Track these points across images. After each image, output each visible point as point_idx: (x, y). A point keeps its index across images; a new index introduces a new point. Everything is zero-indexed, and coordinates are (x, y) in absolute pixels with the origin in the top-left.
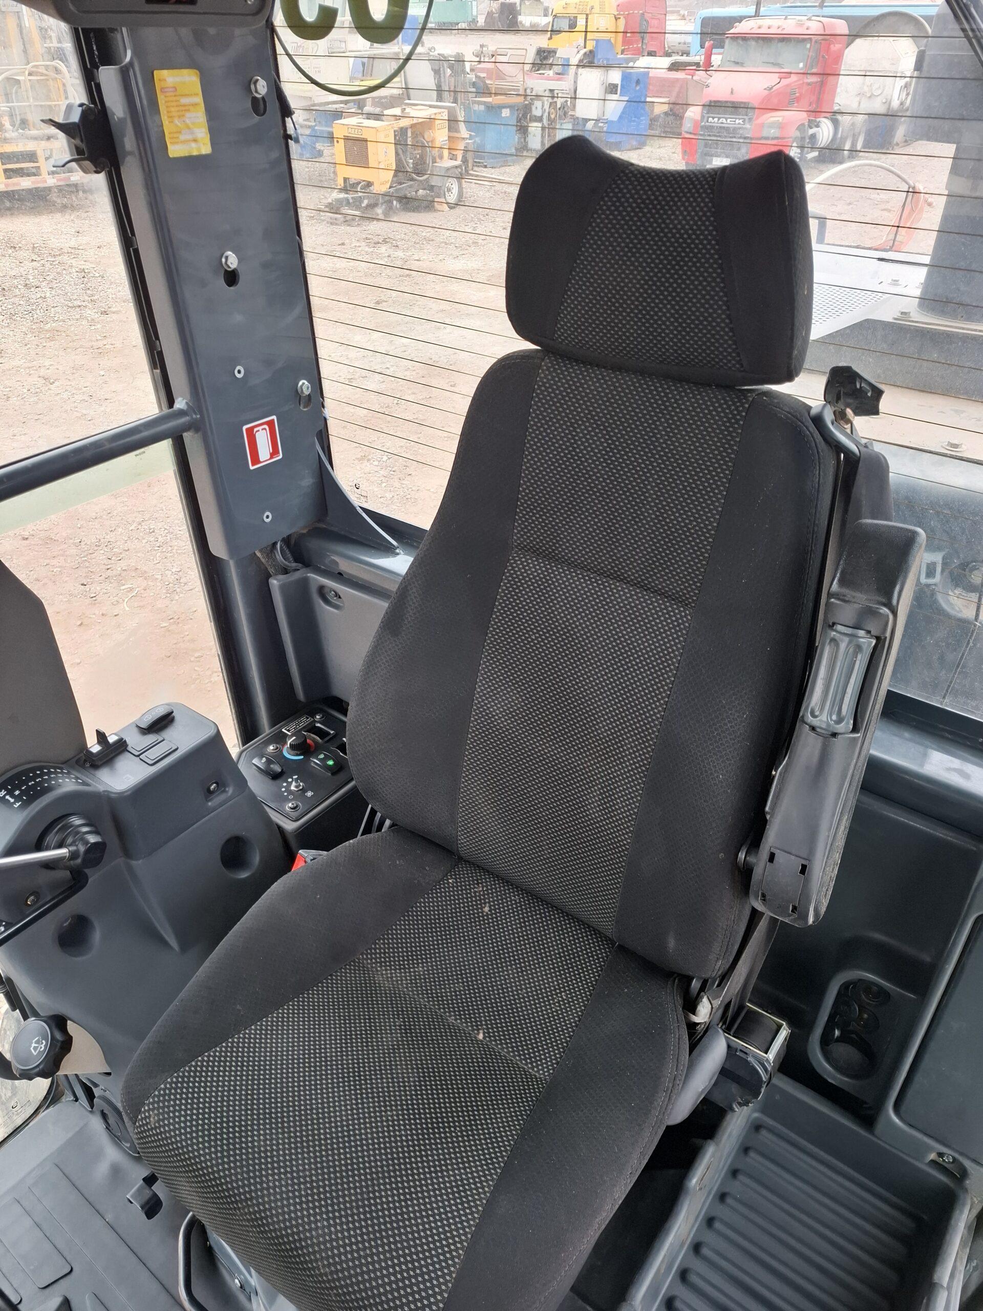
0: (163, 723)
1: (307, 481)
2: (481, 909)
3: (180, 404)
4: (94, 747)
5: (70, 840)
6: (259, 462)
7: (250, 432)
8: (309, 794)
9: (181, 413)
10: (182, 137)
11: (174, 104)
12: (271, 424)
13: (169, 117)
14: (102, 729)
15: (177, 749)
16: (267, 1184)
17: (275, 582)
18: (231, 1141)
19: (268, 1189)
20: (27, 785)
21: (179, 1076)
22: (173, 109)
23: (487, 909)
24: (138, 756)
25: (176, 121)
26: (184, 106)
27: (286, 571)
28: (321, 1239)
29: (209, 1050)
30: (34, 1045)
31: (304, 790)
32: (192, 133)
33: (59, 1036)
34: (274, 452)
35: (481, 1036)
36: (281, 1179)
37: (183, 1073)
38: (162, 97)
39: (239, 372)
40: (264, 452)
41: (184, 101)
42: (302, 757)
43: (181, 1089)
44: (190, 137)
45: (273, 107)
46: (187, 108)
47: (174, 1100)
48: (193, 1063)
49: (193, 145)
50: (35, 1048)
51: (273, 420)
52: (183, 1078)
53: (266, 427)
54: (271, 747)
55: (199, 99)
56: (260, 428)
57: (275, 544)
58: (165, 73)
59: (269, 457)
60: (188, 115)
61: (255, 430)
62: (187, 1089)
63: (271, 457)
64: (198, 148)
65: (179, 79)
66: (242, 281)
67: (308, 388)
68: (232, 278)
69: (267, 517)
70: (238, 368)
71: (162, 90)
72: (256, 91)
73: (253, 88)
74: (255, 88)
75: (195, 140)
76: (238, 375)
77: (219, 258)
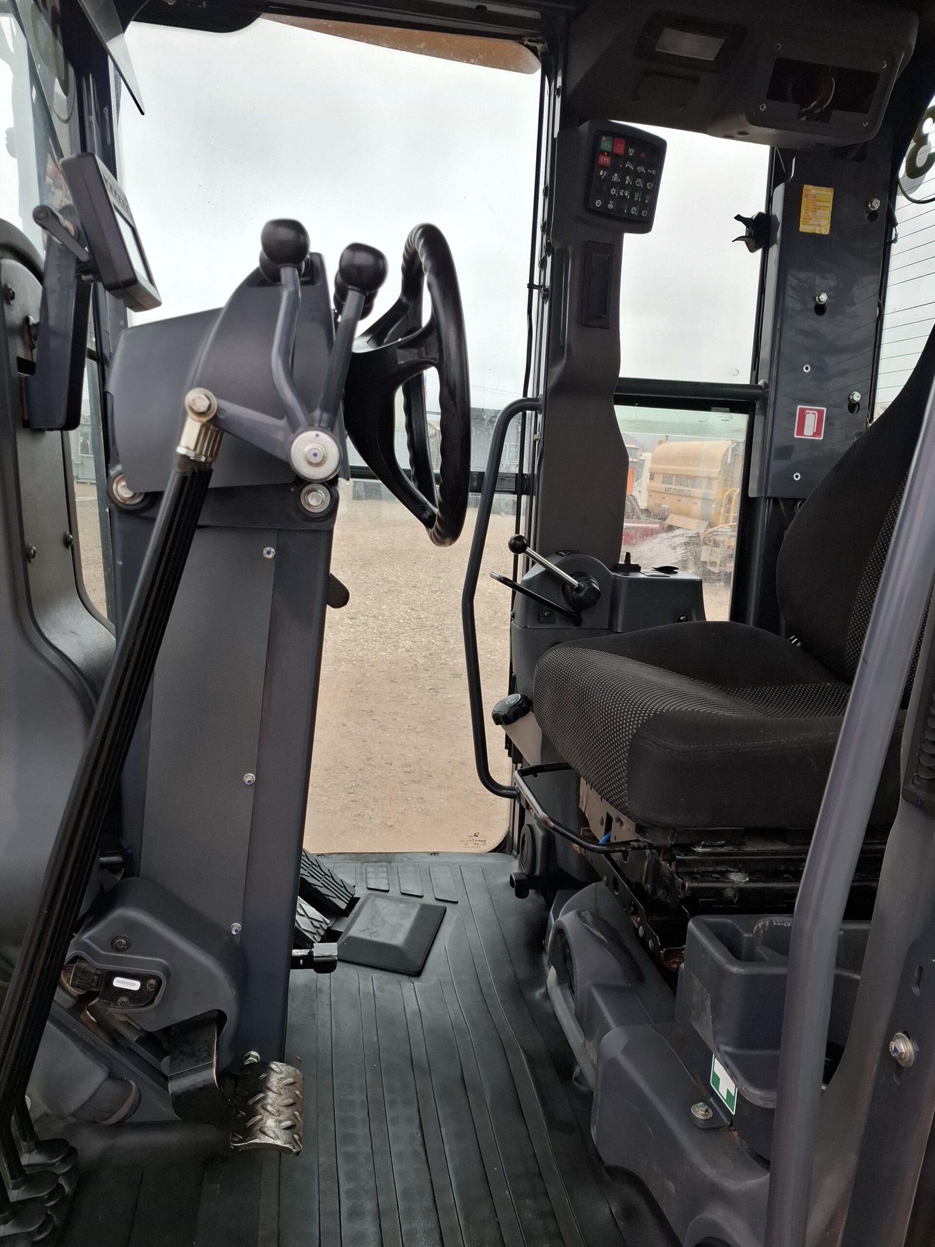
3: (760, 382)
4: (622, 562)
5: (582, 581)
6: (803, 435)
7: (803, 411)
9: (758, 388)
10: (811, 222)
11: (812, 204)
12: (820, 413)
13: (806, 210)
22: (809, 206)
24: (643, 574)
25: (810, 213)
26: (818, 206)
32: (819, 222)
34: (818, 433)
38: (805, 199)
39: (807, 368)
40: (809, 430)
41: (818, 203)
44: (817, 223)
45: (882, 219)
49: (817, 228)
51: (823, 410)
55: (830, 205)
56: (811, 412)
57: (797, 500)
58: (810, 187)
59: (812, 434)
60: (819, 211)
61: (807, 411)
63: (814, 435)
64: (821, 230)
65: (819, 192)
66: (827, 313)
67: (858, 397)
68: (820, 309)
69: (797, 476)
70: (807, 366)
71: (806, 195)
72: (872, 206)
73: (870, 205)
74: (871, 204)
75: (819, 226)
76: (805, 370)
77: (815, 295)
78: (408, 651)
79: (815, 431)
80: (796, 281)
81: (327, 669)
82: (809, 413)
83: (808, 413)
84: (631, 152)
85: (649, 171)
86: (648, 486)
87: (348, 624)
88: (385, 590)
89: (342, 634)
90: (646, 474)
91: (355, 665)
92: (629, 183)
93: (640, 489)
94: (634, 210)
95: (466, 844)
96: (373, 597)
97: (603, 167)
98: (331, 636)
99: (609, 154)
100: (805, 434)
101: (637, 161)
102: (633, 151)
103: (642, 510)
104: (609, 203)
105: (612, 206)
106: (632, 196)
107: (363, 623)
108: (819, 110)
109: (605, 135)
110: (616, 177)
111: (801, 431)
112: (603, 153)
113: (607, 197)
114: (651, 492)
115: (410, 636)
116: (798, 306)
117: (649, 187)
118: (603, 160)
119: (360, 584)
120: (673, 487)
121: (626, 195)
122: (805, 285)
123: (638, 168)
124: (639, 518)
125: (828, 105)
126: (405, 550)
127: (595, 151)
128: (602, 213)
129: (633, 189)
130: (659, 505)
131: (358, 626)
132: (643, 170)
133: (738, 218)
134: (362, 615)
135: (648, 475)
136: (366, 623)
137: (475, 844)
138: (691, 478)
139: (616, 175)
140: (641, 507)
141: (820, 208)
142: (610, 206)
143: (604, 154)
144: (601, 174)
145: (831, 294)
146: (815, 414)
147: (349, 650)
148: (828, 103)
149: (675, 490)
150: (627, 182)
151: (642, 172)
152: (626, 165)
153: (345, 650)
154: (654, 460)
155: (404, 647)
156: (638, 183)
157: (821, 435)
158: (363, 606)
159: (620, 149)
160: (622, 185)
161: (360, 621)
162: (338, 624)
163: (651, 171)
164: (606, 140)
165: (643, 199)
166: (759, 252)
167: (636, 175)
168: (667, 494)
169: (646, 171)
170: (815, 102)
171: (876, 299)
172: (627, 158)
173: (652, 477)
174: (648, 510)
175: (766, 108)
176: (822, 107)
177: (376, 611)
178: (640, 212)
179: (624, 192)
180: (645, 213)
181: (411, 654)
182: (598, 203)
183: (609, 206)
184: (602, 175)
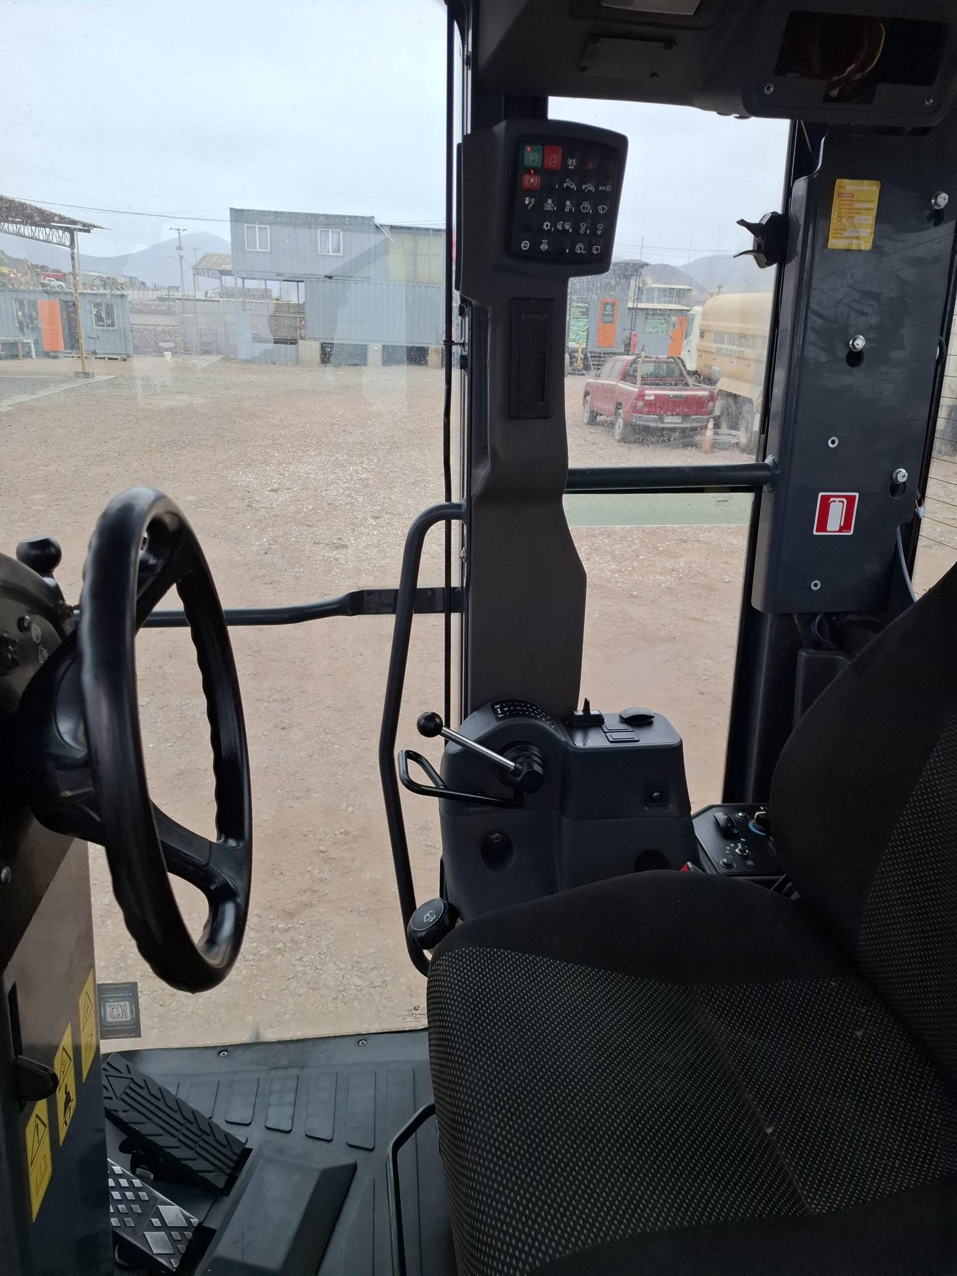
0: (641, 721)
1: (873, 568)
2: (854, 1029)
3: (769, 460)
4: (580, 712)
5: (520, 760)
6: (825, 531)
7: (826, 502)
8: (750, 863)
9: (766, 467)
10: (845, 234)
11: (847, 207)
12: (851, 500)
13: (838, 217)
14: (589, 699)
15: (638, 741)
16: (479, 1061)
17: (804, 654)
18: (478, 1015)
19: (476, 1065)
20: (515, 707)
21: (479, 950)
22: (843, 211)
23: (859, 1034)
24: (605, 733)
25: (845, 221)
26: (857, 209)
27: (818, 646)
28: (485, 1130)
29: (512, 950)
30: (428, 914)
31: (746, 858)
32: (857, 232)
33: (447, 921)
34: (846, 526)
35: (769, 1131)
36: (491, 1066)
37: (484, 950)
38: (838, 200)
39: (833, 442)
40: (834, 524)
41: (857, 205)
42: (764, 834)
43: (474, 959)
44: (854, 235)
46: (858, 211)
47: (463, 963)
48: (495, 950)
49: (855, 241)
50: (427, 917)
51: (854, 496)
52: (480, 953)
53: (845, 500)
54: (740, 814)
55: (874, 206)
56: (837, 499)
57: (815, 615)
58: (846, 182)
59: (838, 529)
60: (857, 217)
61: (832, 499)
62: (478, 962)
63: (841, 529)
64: (859, 245)
65: (857, 188)
66: (864, 363)
67: (904, 476)
68: (854, 358)
69: (816, 585)
70: (833, 438)
71: (839, 195)
72: (936, 204)
73: (933, 201)
74: (936, 201)
75: (858, 238)
76: (831, 445)
77: (847, 336)
78: (433, 557)
79: (842, 525)
80: (821, 321)
81: (347, 583)
82: (835, 501)
83: (832, 501)
84: (572, 163)
85: (601, 188)
86: (698, 345)
87: (371, 524)
88: (413, 480)
89: (364, 539)
90: (696, 332)
91: (376, 577)
92: (571, 210)
93: (689, 348)
94: (580, 248)
95: (404, 1019)
96: (399, 490)
97: (530, 192)
98: (353, 542)
99: (537, 171)
100: (828, 529)
101: (581, 175)
102: (574, 162)
103: (689, 373)
104: (542, 243)
105: (547, 247)
106: (576, 228)
107: (387, 523)
108: (858, 76)
109: (531, 143)
110: (549, 205)
111: (822, 526)
112: (528, 170)
113: (537, 235)
114: (701, 352)
115: (436, 538)
116: (823, 357)
117: (601, 212)
118: (529, 181)
119: (386, 474)
120: (725, 346)
121: (567, 227)
122: (834, 326)
123: (584, 187)
124: (687, 384)
125: (873, 69)
126: (436, 428)
127: (516, 168)
128: (533, 255)
129: (577, 217)
130: (710, 367)
131: (382, 527)
132: (590, 189)
133: (742, 223)
134: (387, 513)
135: (698, 332)
136: (390, 523)
137: (415, 1018)
138: (745, 337)
139: (550, 201)
140: (688, 369)
141: (859, 211)
142: (544, 247)
143: (530, 174)
144: (527, 202)
145: (872, 335)
146: (843, 502)
147: (371, 559)
148: (873, 65)
149: (727, 350)
150: (567, 210)
151: (590, 191)
152: (565, 185)
153: (367, 559)
154: (705, 316)
155: (429, 553)
156: (584, 208)
157: (850, 529)
158: (388, 501)
159: (554, 160)
160: (559, 215)
161: (384, 521)
162: (361, 525)
163: (603, 188)
164: (532, 151)
165: (594, 230)
166: (773, 269)
167: (580, 196)
168: (720, 355)
169: (596, 188)
170: (853, 65)
171: (936, 337)
172: (565, 173)
173: (702, 335)
174: (697, 371)
175: (774, 90)
176: (864, 71)
177: (401, 508)
178: (589, 248)
179: (563, 224)
180: (597, 250)
181: (436, 561)
182: (525, 245)
183: (542, 247)
184: (529, 204)
